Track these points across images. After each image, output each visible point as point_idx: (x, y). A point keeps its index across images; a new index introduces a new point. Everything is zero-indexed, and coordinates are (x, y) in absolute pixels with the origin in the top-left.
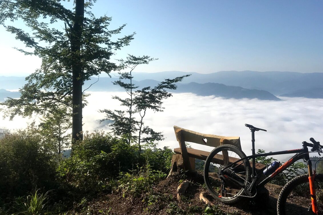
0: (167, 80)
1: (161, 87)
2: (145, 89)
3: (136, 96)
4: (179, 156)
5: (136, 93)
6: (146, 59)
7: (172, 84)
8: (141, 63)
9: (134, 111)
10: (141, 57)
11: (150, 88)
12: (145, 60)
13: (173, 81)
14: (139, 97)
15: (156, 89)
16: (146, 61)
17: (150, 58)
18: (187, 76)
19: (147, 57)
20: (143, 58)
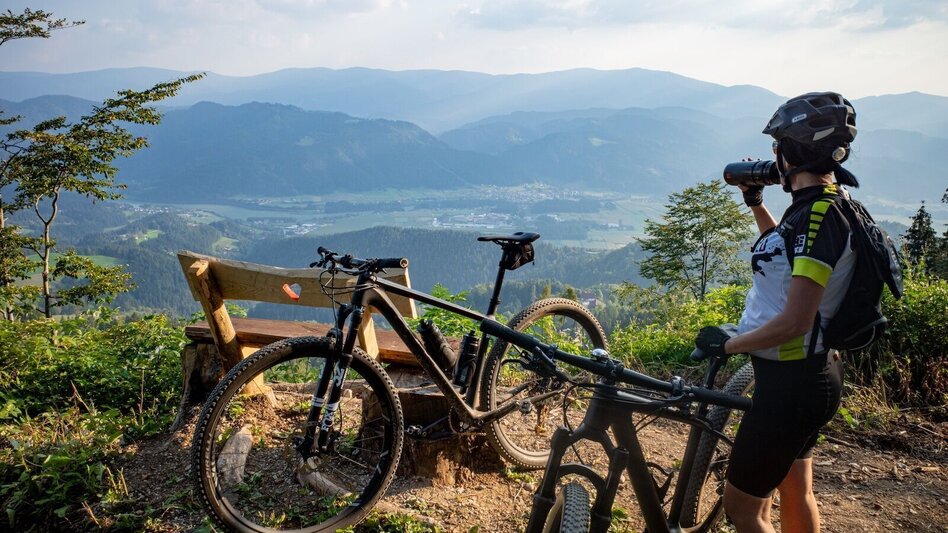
0: (124, 93)
1: (102, 116)
2: (47, 125)
3: (15, 150)
4: (206, 349)
5: (12, 142)
6: (36, 23)
7: (144, 105)
8: (19, 35)
9: (14, 202)
10: (16, 15)
11: (65, 124)
12: (32, 23)
13: (144, 96)
14: (27, 153)
15: (87, 125)
16: (37, 31)
17: (54, 19)
18: (193, 78)
19: (40, 16)
20: (26, 17)
